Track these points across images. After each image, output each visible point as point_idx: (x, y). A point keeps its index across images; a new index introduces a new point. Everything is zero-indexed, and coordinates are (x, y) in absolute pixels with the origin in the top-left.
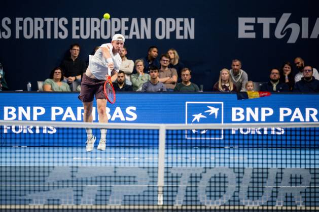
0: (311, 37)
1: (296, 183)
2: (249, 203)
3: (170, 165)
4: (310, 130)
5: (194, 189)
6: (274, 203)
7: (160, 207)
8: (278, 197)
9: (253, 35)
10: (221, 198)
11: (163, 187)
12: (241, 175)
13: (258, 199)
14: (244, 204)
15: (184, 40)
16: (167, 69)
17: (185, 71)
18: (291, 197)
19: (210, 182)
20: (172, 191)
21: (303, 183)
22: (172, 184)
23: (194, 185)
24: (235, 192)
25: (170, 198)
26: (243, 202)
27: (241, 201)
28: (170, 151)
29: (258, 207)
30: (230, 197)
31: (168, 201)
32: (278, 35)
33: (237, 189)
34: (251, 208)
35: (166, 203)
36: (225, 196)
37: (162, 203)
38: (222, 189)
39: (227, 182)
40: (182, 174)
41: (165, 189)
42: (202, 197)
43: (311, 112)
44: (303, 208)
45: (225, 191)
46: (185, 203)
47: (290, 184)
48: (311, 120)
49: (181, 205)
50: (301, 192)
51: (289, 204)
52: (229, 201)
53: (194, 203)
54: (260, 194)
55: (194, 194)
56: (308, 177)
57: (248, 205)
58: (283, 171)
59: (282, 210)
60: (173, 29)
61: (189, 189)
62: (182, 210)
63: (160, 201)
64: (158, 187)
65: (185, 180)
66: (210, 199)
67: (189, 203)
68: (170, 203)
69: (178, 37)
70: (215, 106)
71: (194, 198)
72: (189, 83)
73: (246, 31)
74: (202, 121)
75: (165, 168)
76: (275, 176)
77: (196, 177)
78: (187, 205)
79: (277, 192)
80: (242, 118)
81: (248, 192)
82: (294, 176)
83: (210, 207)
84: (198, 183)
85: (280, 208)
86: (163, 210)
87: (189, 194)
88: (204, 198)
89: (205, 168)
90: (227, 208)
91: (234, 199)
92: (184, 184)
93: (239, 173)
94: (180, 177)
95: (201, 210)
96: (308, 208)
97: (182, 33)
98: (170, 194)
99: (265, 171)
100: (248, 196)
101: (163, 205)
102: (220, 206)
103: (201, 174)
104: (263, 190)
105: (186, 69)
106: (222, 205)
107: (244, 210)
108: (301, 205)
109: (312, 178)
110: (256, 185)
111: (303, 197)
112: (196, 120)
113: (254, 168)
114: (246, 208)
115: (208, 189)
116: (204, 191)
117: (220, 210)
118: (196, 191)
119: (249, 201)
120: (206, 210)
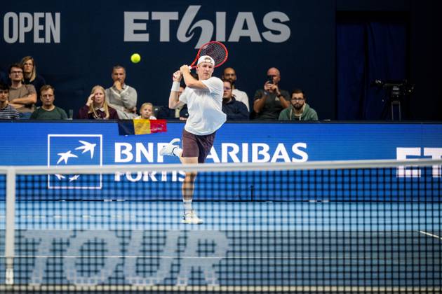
0: (230, 40)
1: (206, 252)
2: (138, 282)
3: (23, 227)
4: (226, 175)
5: (58, 261)
6: (174, 281)
7: (9, 288)
8: (181, 272)
9: (145, 38)
10: (98, 273)
11: (14, 258)
12: (127, 240)
13: (151, 275)
14: (131, 282)
15: (45, 44)
16: (20, 85)
17: (47, 89)
18: (200, 272)
19: (82, 251)
20: (27, 265)
21: (216, 252)
22: (27, 255)
23: (58, 255)
24: (118, 265)
25: (23, 275)
26: (129, 279)
27: (127, 278)
28: (23, 206)
29: (151, 287)
30: (111, 273)
31: (20, 278)
32: (182, 37)
33: (121, 261)
34: (141, 288)
35: (17, 282)
36: (103, 271)
37: (11, 282)
38: (99, 261)
39: (107, 251)
40: (40, 240)
41: (17, 261)
42: (71, 273)
43: (230, 149)
44: (217, 289)
45: (103, 265)
46: (45, 282)
47: (197, 254)
48: (230, 160)
49: (39, 284)
50: (214, 266)
51: (196, 282)
52: (110, 278)
53: (58, 281)
54: (154, 268)
55: (58, 268)
56: (223, 244)
57: (137, 284)
58: (188, 234)
59: (186, 292)
60: (29, 29)
61: (51, 261)
62: (41, 291)
63: (9, 279)
64: (5, 258)
65: (45, 248)
66: (82, 275)
67: (51, 282)
68: (23, 282)
69: (37, 39)
70: (90, 140)
71: (58, 275)
72: (53, 107)
73: (136, 32)
74: (71, 162)
75: (16, 230)
76: (176, 242)
77: (61, 244)
78: (48, 285)
79: (179, 265)
80: (130, 157)
81: (137, 265)
82: (203, 242)
83: (82, 288)
84: (64, 253)
85: (183, 289)
86: (13, 291)
87: (51, 268)
88: (72, 275)
89: (75, 230)
90: (106, 288)
91: (117, 275)
92: (44, 254)
93: (123, 237)
94: (38, 244)
95: (68, 291)
96: (224, 289)
97: (42, 34)
98: (23, 268)
99: (161, 234)
100: (137, 272)
101: (13, 285)
102: (96, 286)
103: (68, 240)
104: (158, 262)
105: (48, 86)
106: (99, 285)
107: (131, 291)
108: (213, 284)
109: (230, 245)
110: (148, 256)
111: (216, 272)
112: (63, 160)
113: (145, 231)
114: (134, 288)
115: (79, 261)
116: (73, 265)
117: (96, 291)
118: (61, 264)
119: (138, 278)
120: (75, 291)
